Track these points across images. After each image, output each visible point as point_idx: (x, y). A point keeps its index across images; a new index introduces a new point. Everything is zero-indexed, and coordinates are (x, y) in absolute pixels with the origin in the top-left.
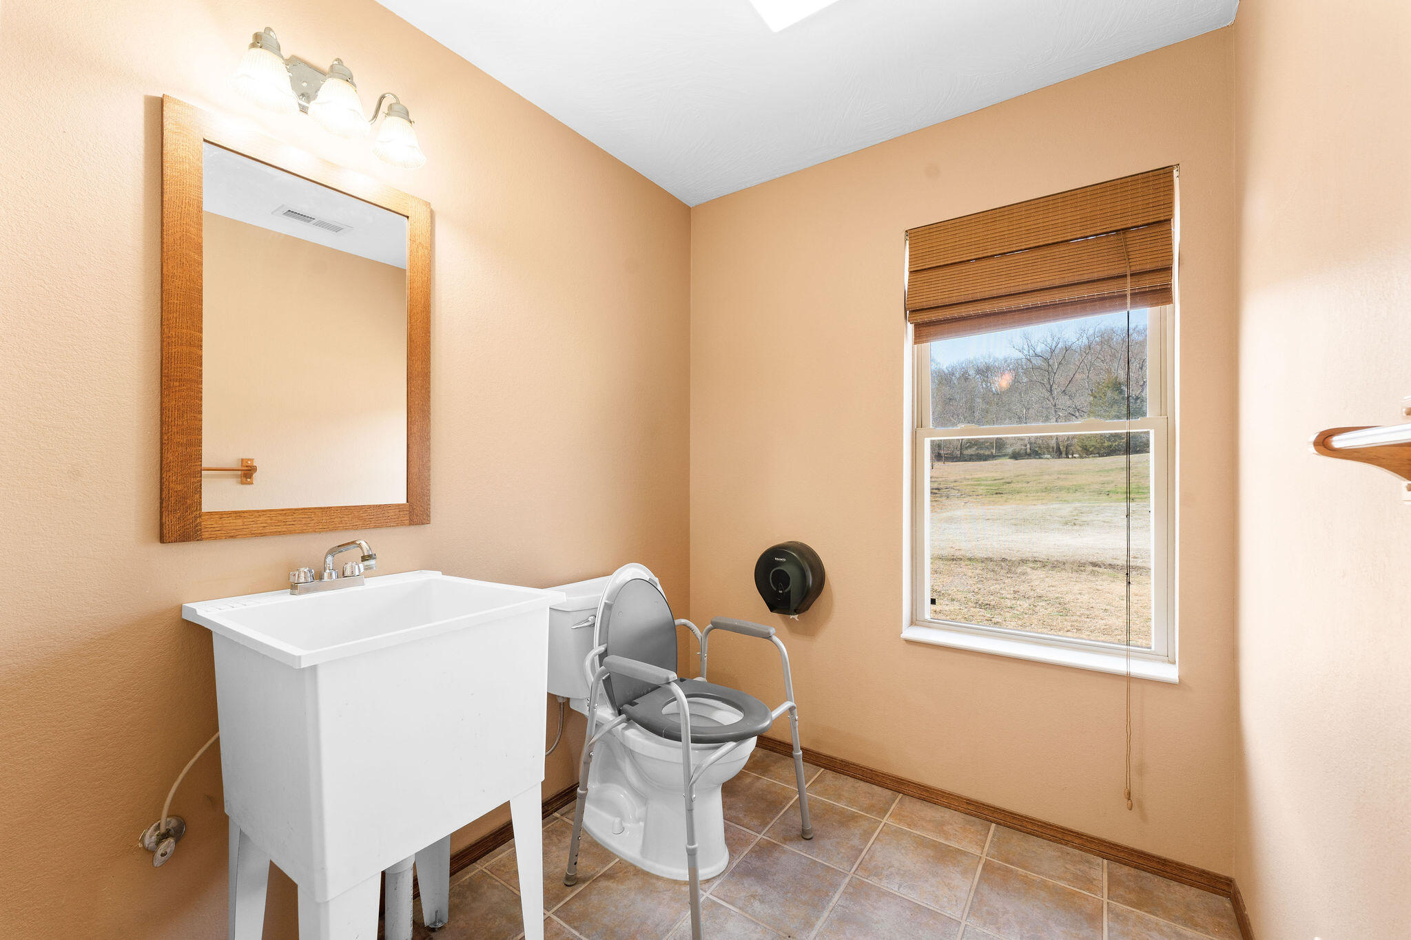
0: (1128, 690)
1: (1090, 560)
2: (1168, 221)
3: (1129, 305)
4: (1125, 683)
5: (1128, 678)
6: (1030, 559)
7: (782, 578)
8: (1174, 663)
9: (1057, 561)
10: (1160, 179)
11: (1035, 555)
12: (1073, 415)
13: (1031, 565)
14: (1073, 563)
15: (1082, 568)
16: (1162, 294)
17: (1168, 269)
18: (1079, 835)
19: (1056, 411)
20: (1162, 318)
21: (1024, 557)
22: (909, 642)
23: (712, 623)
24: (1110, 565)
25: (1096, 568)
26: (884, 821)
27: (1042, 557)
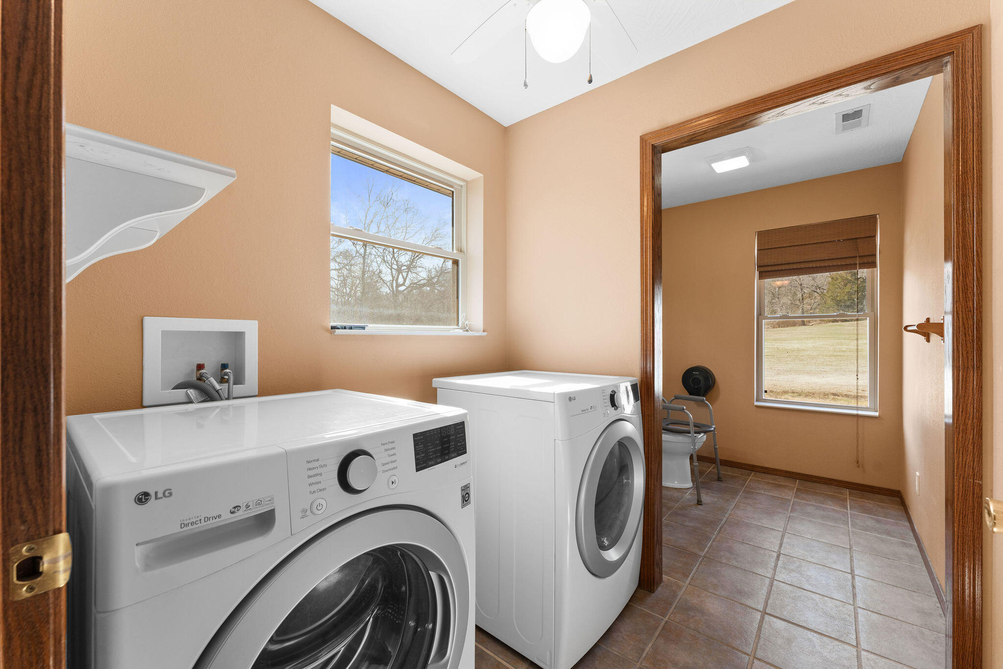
0: (857, 421)
1: (831, 392)
2: (874, 236)
3: (858, 268)
4: (856, 419)
5: (857, 416)
6: (790, 391)
7: (697, 381)
8: (877, 412)
9: (809, 392)
10: (871, 220)
11: (792, 388)
12: (815, 291)
13: (791, 395)
14: (820, 394)
15: (826, 397)
16: (873, 265)
17: (875, 255)
18: (836, 480)
19: (802, 290)
20: (873, 273)
21: (785, 390)
22: (757, 407)
23: (675, 397)
24: (846, 395)
25: (837, 397)
26: (750, 478)
27: (798, 390)
